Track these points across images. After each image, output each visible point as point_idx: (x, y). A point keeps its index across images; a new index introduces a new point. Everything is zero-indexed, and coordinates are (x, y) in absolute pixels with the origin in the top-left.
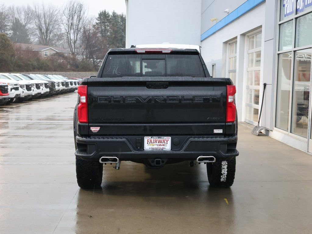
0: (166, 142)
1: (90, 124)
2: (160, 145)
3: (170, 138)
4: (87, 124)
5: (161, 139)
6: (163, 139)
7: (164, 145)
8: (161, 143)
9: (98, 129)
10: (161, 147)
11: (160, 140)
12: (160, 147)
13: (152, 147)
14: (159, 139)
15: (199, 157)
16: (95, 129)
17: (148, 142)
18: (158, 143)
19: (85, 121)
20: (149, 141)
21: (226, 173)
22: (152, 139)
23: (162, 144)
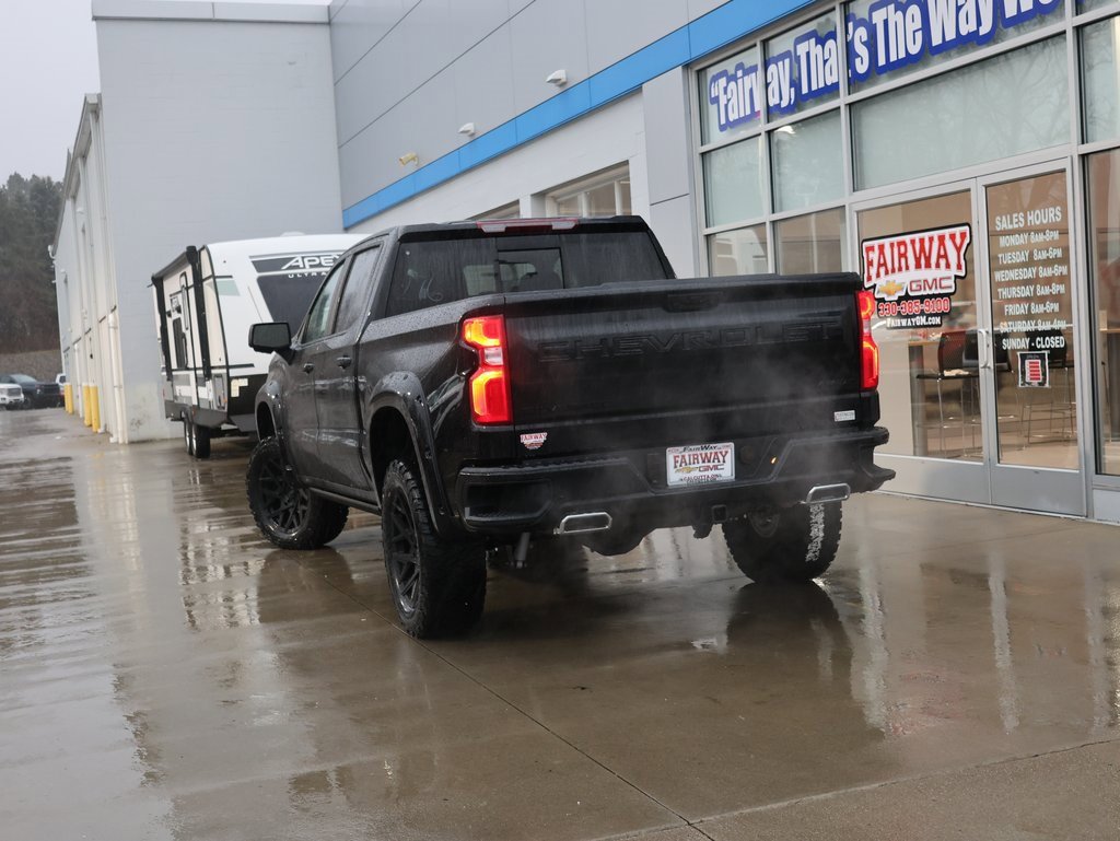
0: (721, 458)
1: (517, 428)
2: (707, 469)
3: (732, 444)
4: (511, 428)
5: (708, 452)
6: (713, 451)
7: (716, 468)
8: (709, 461)
9: (541, 438)
10: (710, 473)
11: (706, 454)
12: (706, 473)
13: (688, 475)
14: (703, 452)
15: (814, 488)
16: (532, 440)
17: (676, 462)
18: (701, 464)
19: (505, 418)
20: (679, 459)
21: (822, 534)
22: (686, 454)
23: (711, 464)
